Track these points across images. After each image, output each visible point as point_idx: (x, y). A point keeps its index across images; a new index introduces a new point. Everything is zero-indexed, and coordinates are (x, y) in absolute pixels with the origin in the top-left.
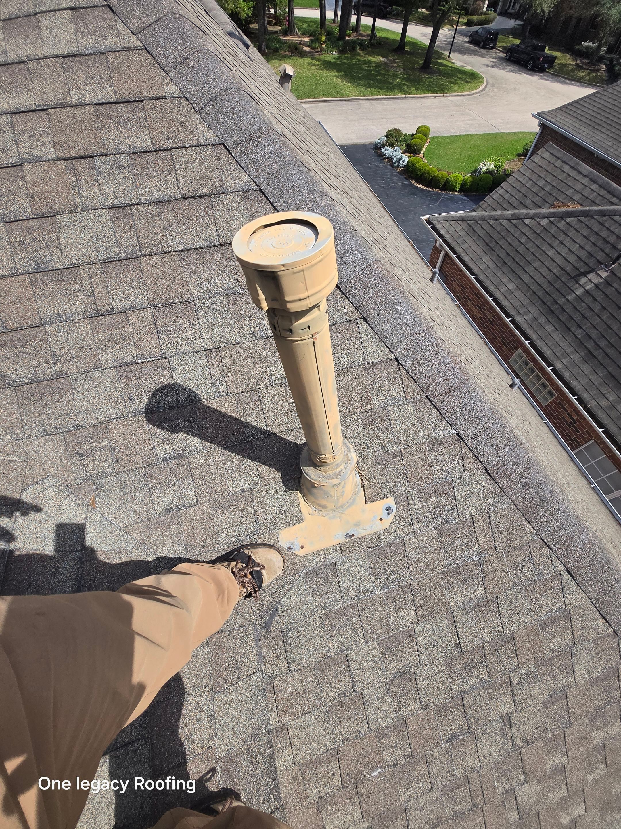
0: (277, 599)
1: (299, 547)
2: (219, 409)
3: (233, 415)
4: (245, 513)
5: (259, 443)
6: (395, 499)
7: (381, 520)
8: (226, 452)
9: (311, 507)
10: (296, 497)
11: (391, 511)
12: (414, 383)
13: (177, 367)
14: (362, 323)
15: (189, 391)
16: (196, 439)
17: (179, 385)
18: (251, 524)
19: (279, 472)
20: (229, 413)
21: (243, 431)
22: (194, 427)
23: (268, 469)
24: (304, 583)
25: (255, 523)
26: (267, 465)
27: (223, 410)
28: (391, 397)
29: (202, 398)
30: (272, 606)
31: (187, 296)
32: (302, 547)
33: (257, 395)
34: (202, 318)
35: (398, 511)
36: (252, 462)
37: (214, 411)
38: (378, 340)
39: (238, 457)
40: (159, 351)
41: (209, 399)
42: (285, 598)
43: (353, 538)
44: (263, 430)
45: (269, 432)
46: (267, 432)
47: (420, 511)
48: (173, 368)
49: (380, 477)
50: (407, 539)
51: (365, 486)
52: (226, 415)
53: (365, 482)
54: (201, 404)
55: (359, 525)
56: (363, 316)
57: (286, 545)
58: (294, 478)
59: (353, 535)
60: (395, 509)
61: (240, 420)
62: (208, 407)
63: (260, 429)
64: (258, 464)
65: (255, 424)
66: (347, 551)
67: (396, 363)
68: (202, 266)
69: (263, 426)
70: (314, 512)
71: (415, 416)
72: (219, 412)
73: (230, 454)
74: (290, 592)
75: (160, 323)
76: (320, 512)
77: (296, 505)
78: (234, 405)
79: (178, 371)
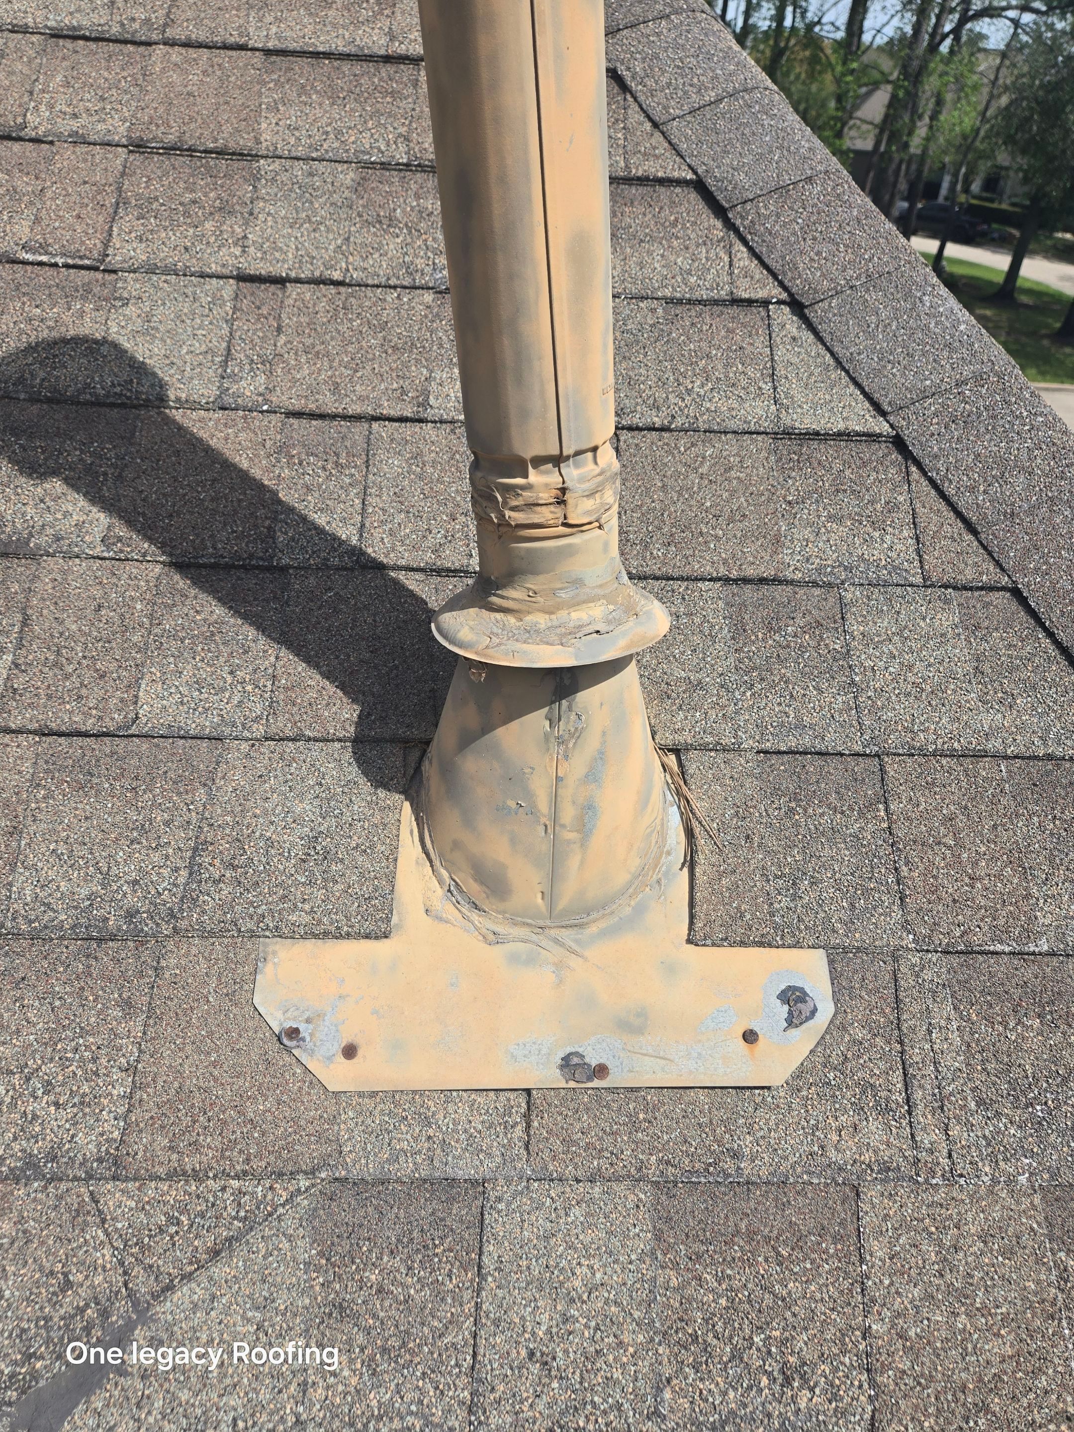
0: (143, 1284)
1: (336, 1048)
2: (213, 443)
3: (256, 473)
4: (160, 817)
5: (312, 581)
6: (831, 962)
7: (750, 1037)
8: (181, 582)
9: (441, 882)
10: (391, 818)
11: (806, 1009)
12: (964, 532)
13: (132, 301)
14: (784, 315)
15: (140, 369)
16: (95, 510)
17: (115, 346)
18: (165, 872)
19: (354, 701)
20: (245, 465)
21: (269, 528)
22: (105, 474)
23: (314, 679)
24: (306, 1250)
25: (184, 873)
26: (317, 666)
27: (229, 452)
28: (861, 557)
29: (171, 394)
30: (105, 1314)
31: (245, 142)
32: (350, 1052)
33: (360, 439)
34: (266, 201)
35: (838, 1025)
36: (262, 640)
37: (196, 444)
38: (836, 374)
39: (219, 611)
40: (99, 245)
41: (194, 406)
42: (183, 1295)
43: (596, 1083)
44: (342, 543)
45: (362, 553)
46: (357, 554)
47: (953, 1061)
48: (120, 298)
49: (772, 843)
50: (872, 1193)
51: (701, 858)
52: (228, 466)
53: (701, 840)
54: (159, 413)
55: (639, 1030)
56: (791, 295)
57: (279, 1015)
58: (406, 741)
59: (601, 1071)
60: (826, 1010)
61: (275, 493)
62: (180, 428)
63: (335, 538)
64: (284, 652)
65: (321, 520)
66: (557, 1145)
67: (895, 456)
68: (317, 92)
69: (347, 533)
70: (449, 911)
71: (959, 651)
72: (208, 450)
73: (193, 592)
74: (220, 1271)
75: (135, 187)
76: (475, 916)
77: (380, 848)
78: (268, 444)
79: (131, 310)
